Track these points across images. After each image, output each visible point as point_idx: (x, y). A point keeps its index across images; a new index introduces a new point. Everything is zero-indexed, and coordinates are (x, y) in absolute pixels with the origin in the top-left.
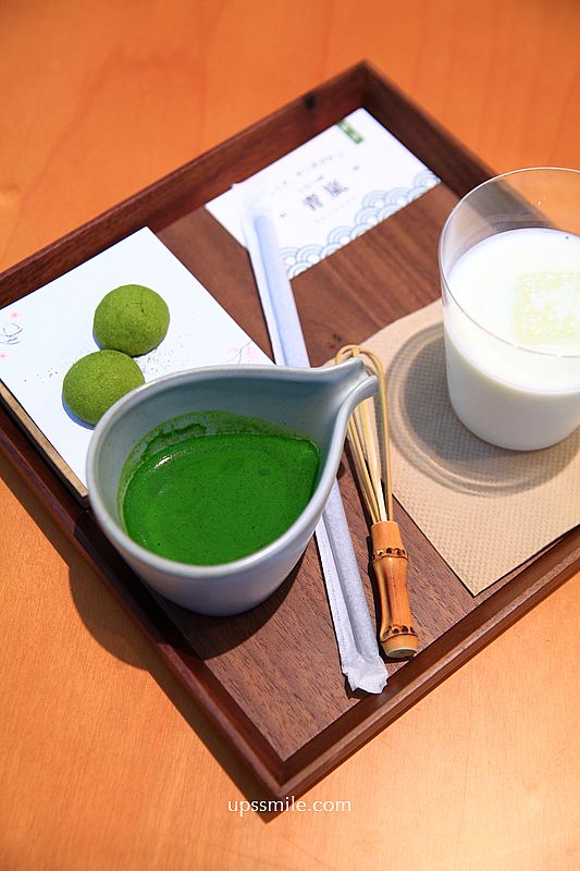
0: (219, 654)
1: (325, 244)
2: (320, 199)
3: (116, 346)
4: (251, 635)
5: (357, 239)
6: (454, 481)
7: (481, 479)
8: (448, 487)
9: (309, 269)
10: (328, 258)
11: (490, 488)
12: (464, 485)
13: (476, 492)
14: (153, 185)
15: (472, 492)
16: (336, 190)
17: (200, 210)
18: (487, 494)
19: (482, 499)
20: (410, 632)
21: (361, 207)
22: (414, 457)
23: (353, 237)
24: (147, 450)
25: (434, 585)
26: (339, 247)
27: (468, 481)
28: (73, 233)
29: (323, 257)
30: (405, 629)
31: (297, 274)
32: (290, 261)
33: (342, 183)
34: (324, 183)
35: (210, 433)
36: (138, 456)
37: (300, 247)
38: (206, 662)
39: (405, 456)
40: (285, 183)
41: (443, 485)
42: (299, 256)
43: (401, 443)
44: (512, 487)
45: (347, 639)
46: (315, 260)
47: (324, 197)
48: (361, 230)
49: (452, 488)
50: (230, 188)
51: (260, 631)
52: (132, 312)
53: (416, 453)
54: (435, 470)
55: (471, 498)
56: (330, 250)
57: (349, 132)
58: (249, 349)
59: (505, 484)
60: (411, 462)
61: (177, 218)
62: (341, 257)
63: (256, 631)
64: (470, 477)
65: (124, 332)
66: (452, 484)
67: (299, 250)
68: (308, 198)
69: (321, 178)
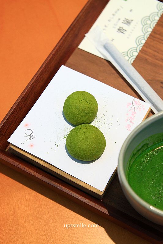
1: (136, 46)
2: (124, 28)
3: (82, 122)
5: (148, 39)
9: (136, 59)
10: (140, 51)
14: (56, 46)
16: (128, 22)
21: (142, 26)
23: (146, 39)
26: (142, 45)
28: (33, 79)
29: (138, 51)
32: (127, 58)
33: (129, 18)
34: (121, 21)
37: (127, 51)
42: (129, 55)
46: (136, 54)
47: (125, 27)
48: (147, 35)
50: (85, 36)
52: (83, 104)
56: (140, 48)
58: (135, 102)
62: (146, 49)
65: (83, 115)
67: (127, 52)
68: (119, 29)
69: (119, 19)
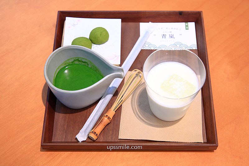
0: (59, 113)
1: (158, 46)
4: (68, 114)
6: (137, 113)
7: (143, 117)
8: (134, 113)
9: (149, 50)
11: (143, 120)
12: (138, 115)
13: (139, 119)
15: (139, 118)
16: (172, 37)
17: (138, 23)
18: (141, 121)
19: (139, 121)
20: (96, 134)
21: (173, 44)
22: (133, 103)
23: (166, 50)
24: (74, 61)
25: (113, 131)
27: (140, 115)
29: (155, 49)
30: (95, 133)
31: (146, 49)
32: (147, 46)
33: (175, 36)
35: (90, 66)
36: (71, 61)
38: (55, 113)
39: (132, 101)
40: (162, 28)
41: (134, 112)
42: (149, 46)
43: (133, 98)
44: (148, 123)
45: (85, 128)
47: (168, 37)
48: (169, 49)
49: (135, 114)
50: (149, 22)
51: (71, 114)
52: (98, 33)
53: (134, 102)
54: (135, 108)
55: (137, 119)
56: (158, 49)
57: (187, 26)
58: (118, 57)
59: (147, 121)
60: (132, 103)
61: (132, 22)
63: (70, 114)
64: (141, 115)
66: (136, 114)
67: (151, 44)
68: (164, 35)
69: (171, 32)
